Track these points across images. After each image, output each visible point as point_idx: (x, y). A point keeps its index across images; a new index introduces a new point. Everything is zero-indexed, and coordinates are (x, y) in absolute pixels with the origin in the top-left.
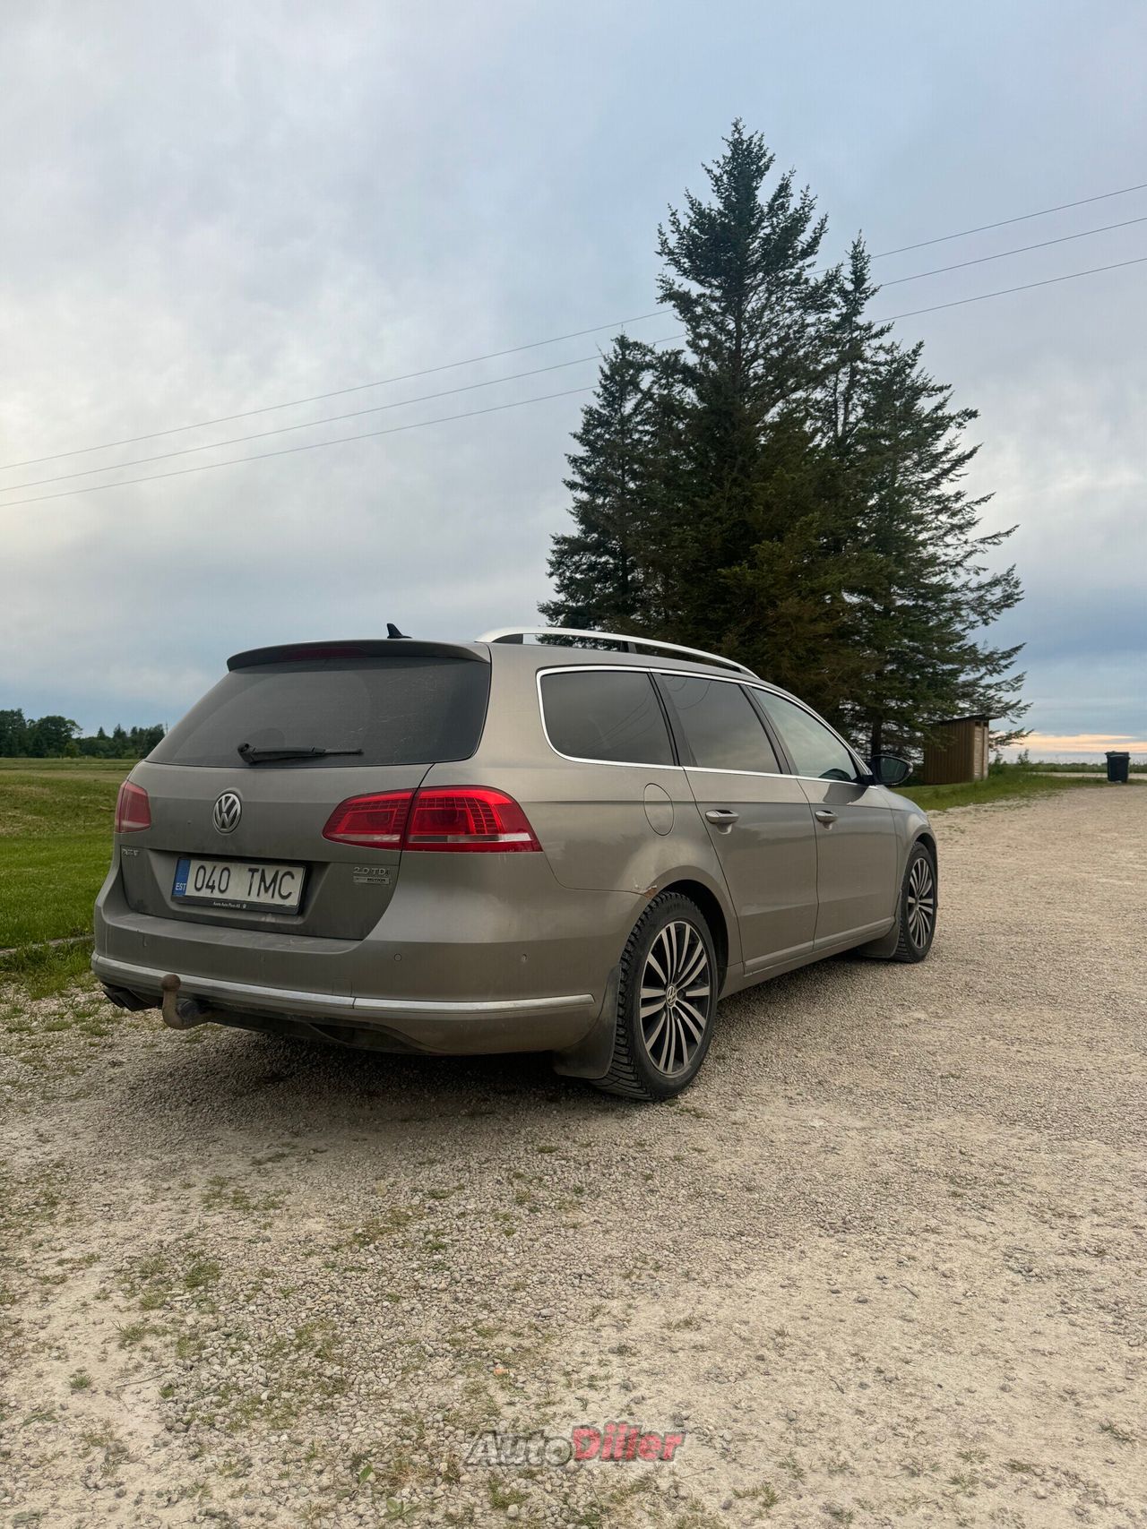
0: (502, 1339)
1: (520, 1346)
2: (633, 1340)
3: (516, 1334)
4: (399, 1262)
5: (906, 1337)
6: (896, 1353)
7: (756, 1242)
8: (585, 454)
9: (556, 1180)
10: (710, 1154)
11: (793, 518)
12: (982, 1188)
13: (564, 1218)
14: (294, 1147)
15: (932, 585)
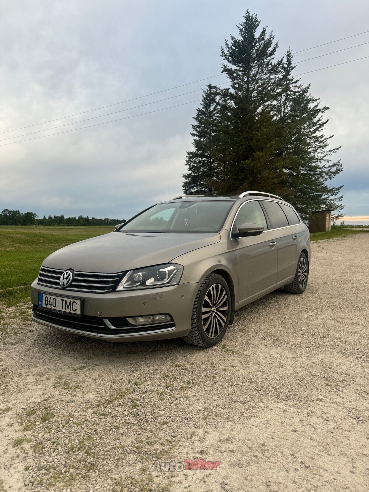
0: (157, 446)
1: (163, 450)
2: (206, 447)
3: (162, 444)
4: (120, 412)
5: (312, 447)
6: (308, 455)
7: (254, 405)
8: (197, 124)
9: (181, 378)
10: (237, 368)
11: (266, 144)
12: (338, 382)
13: (183, 394)
14: (88, 364)
15: (313, 166)
